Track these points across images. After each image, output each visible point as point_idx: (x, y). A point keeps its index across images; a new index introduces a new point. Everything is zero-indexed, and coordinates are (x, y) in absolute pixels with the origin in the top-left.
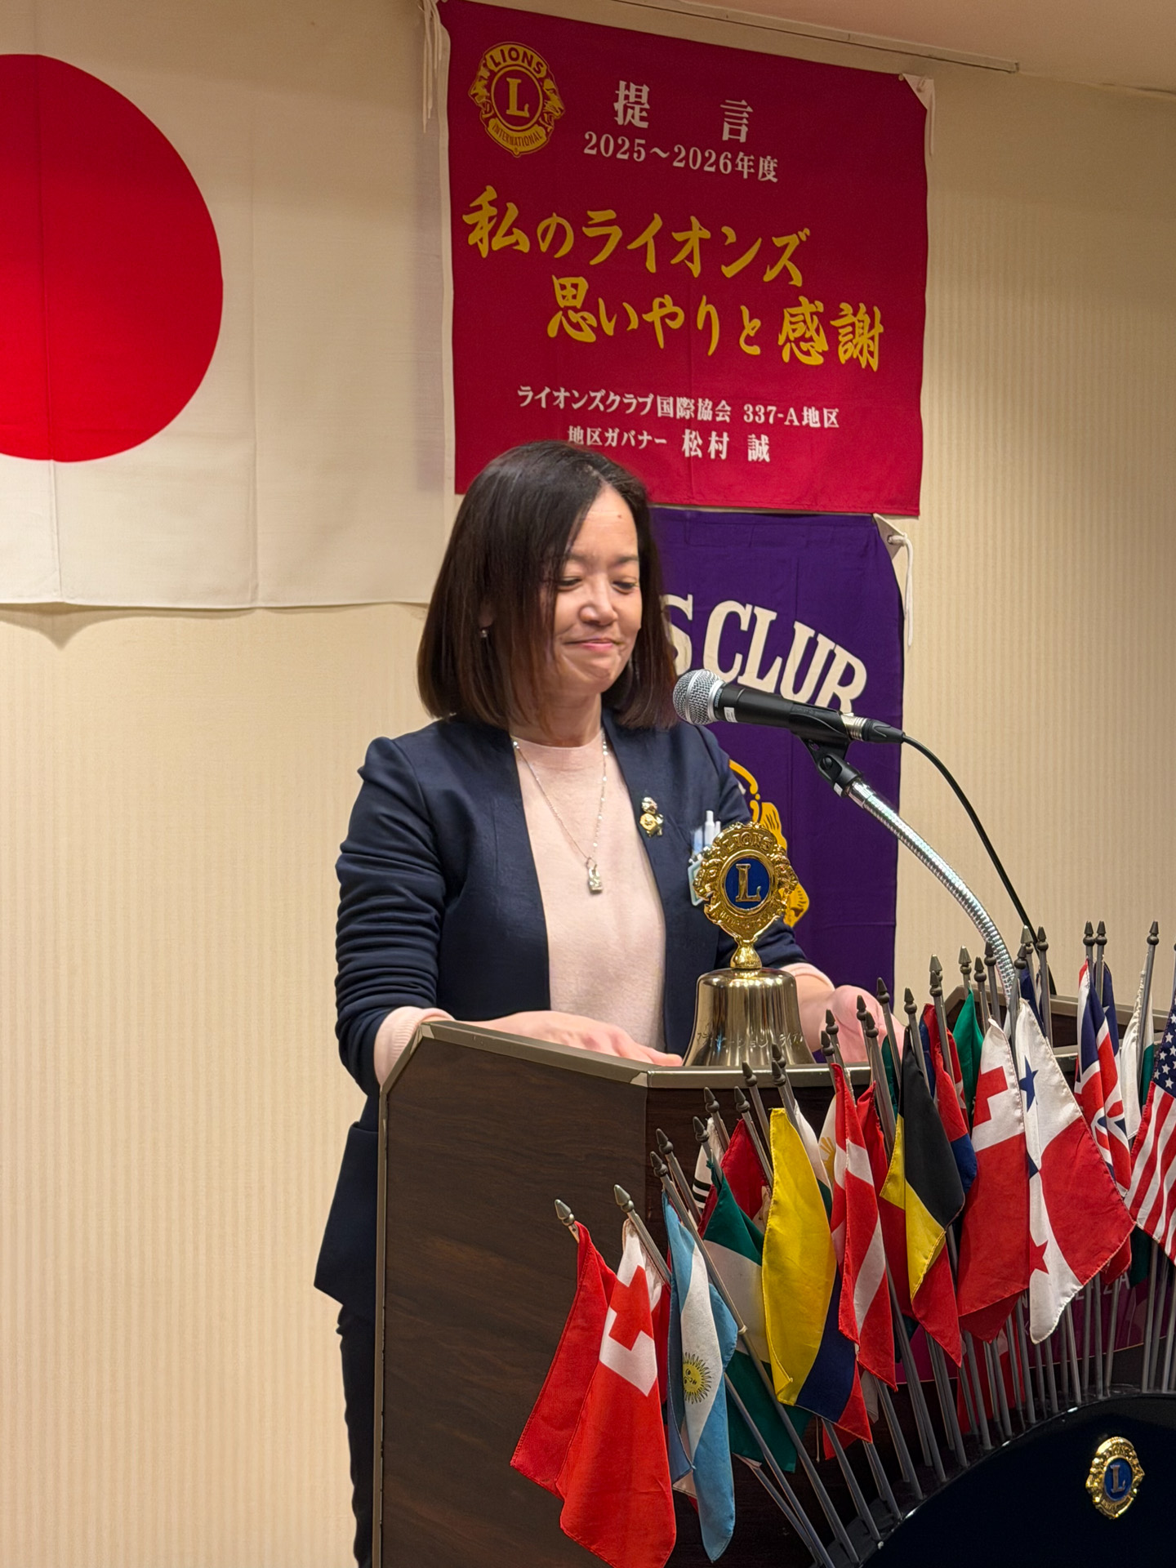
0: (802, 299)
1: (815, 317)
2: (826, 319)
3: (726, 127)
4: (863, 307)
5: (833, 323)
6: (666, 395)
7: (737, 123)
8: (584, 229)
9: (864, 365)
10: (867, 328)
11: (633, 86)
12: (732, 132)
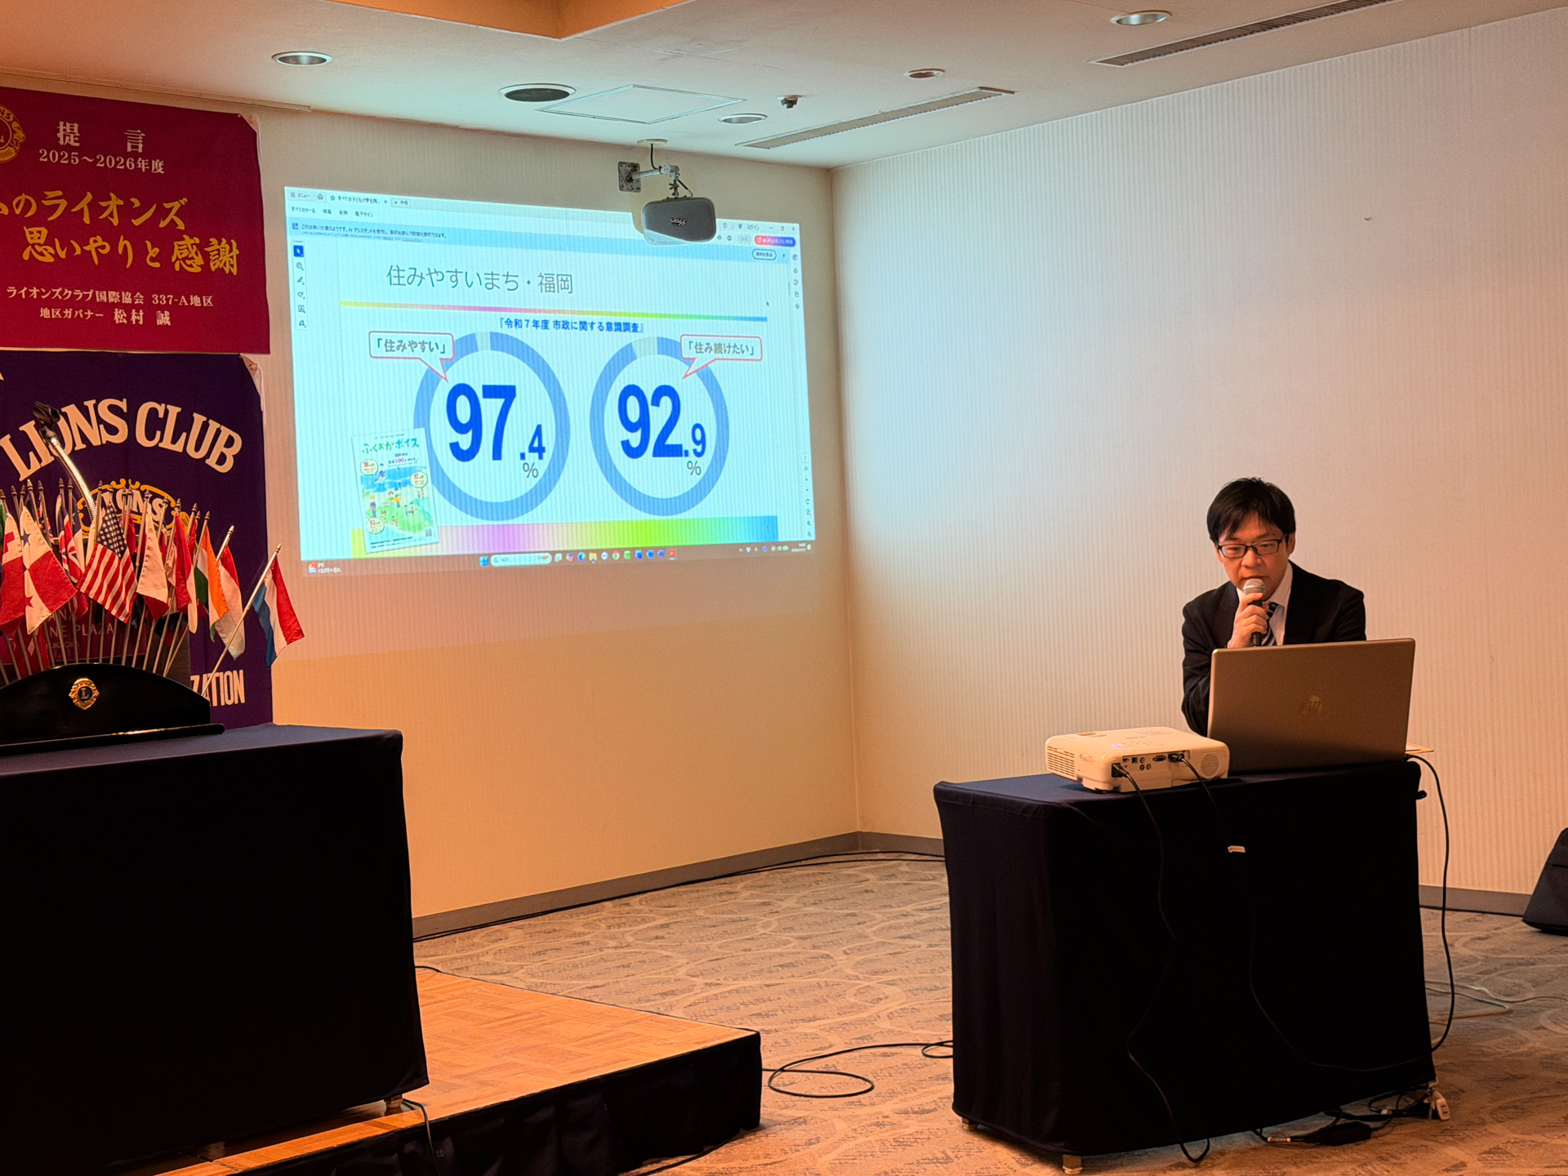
0: (185, 236)
1: (194, 247)
2: (202, 248)
3: (129, 145)
4: (224, 241)
5: (206, 249)
6: (101, 290)
7: (136, 141)
8: (43, 202)
9: (227, 272)
10: (227, 252)
11: (68, 124)
12: (132, 147)
